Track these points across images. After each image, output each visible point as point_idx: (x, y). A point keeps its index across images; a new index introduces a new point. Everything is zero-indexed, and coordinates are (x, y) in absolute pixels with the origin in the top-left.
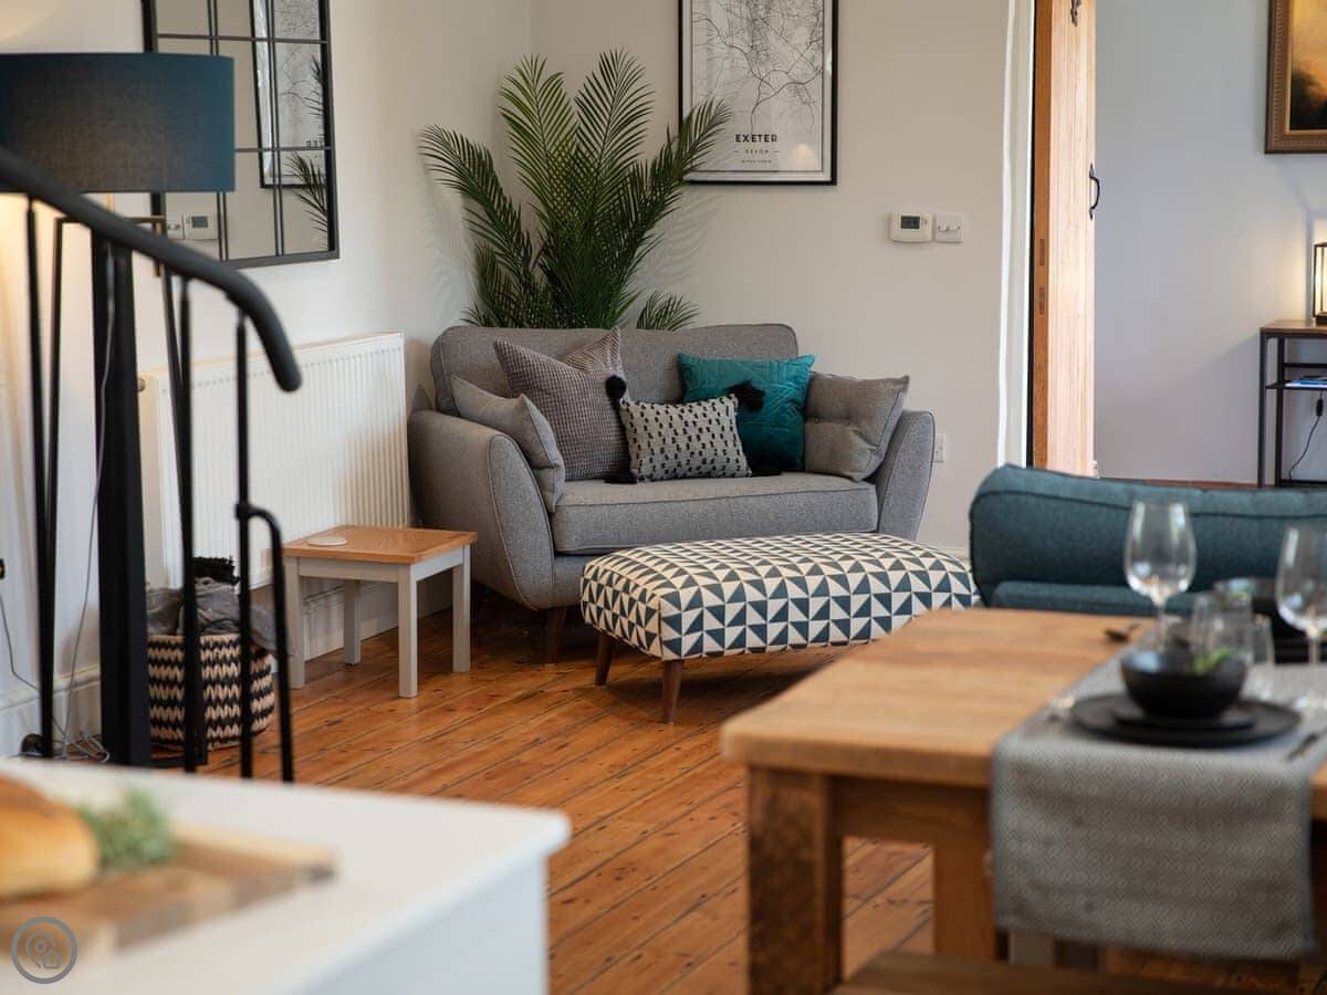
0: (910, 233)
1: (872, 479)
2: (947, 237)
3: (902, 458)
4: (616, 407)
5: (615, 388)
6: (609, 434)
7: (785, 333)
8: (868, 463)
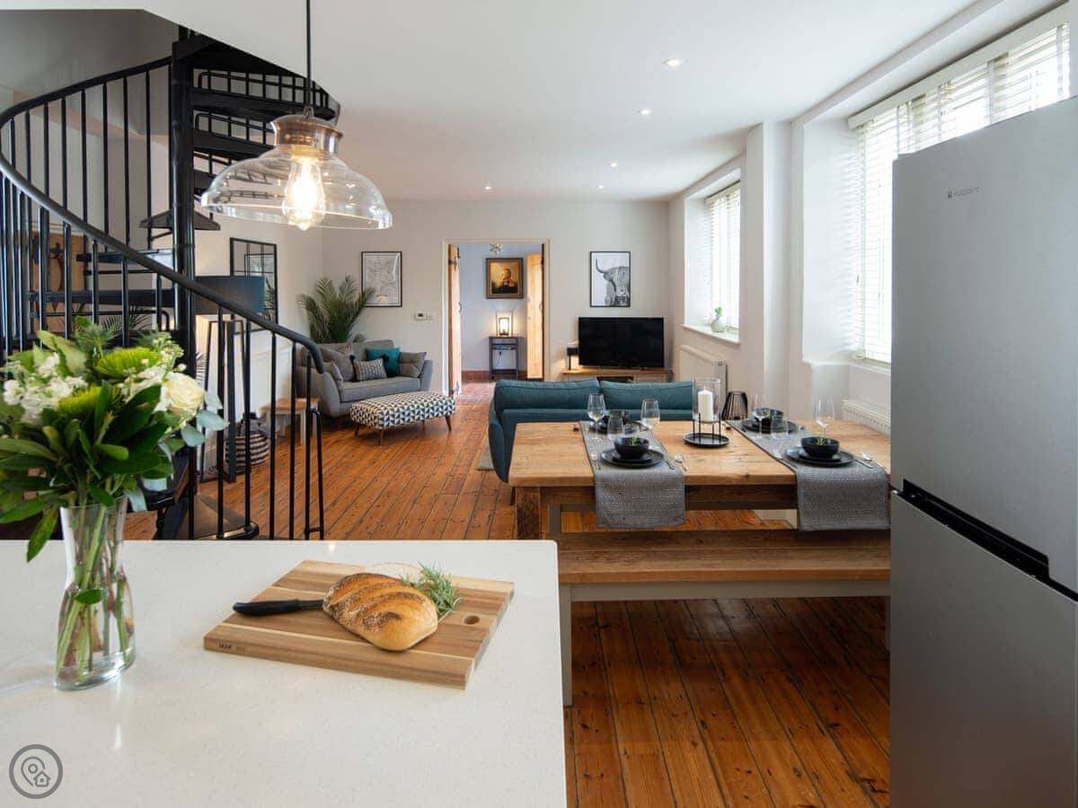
0: (420, 318)
1: (419, 377)
2: (429, 318)
3: (425, 372)
4: (353, 363)
5: (352, 358)
6: (351, 370)
7: (390, 342)
8: (418, 373)
